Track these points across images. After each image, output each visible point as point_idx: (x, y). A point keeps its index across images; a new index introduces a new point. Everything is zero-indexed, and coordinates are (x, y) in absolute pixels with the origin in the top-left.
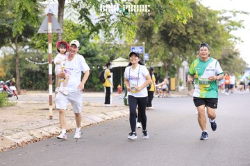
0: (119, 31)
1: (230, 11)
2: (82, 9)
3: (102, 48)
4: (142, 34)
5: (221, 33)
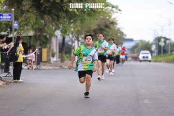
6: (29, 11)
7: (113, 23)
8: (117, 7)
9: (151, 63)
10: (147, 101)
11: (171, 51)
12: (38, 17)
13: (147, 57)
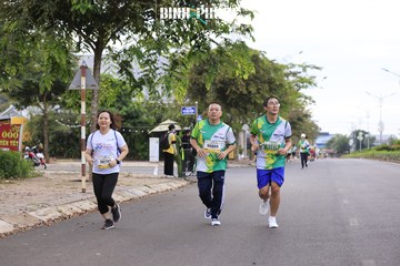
0: (167, 88)
1: (300, 66)
2: (123, 61)
3: (146, 108)
4: (195, 91)
5: (288, 91)
7: (307, 116)
8: (310, 98)
10: (346, 202)
11: (371, 146)
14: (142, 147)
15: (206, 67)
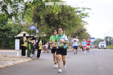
0: (22, 17)
1: (82, 8)
2: (3, 5)
3: (14, 26)
4: (36, 19)
5: (77, 19)
6: (44, 25)
7: (85, 30)
8: (86, 22)
9: (106, 50)
12: (48, 27)
13: (104, 46)
14: (12, 43)
15: (40, 9)
